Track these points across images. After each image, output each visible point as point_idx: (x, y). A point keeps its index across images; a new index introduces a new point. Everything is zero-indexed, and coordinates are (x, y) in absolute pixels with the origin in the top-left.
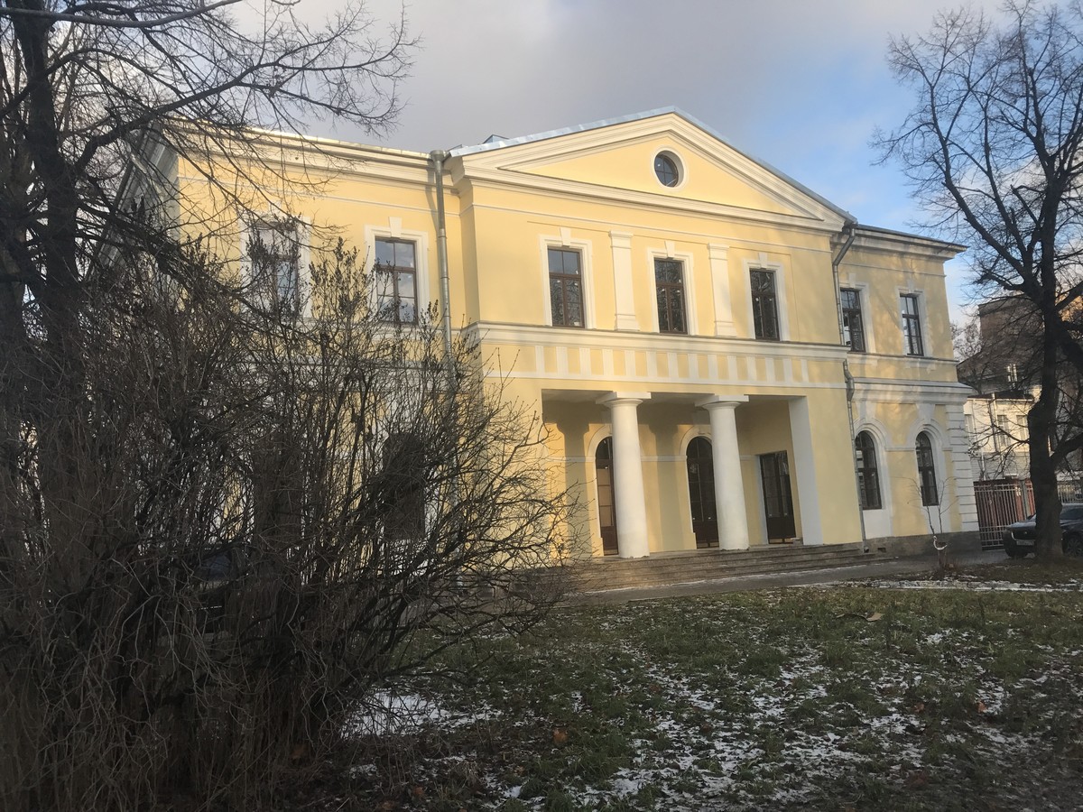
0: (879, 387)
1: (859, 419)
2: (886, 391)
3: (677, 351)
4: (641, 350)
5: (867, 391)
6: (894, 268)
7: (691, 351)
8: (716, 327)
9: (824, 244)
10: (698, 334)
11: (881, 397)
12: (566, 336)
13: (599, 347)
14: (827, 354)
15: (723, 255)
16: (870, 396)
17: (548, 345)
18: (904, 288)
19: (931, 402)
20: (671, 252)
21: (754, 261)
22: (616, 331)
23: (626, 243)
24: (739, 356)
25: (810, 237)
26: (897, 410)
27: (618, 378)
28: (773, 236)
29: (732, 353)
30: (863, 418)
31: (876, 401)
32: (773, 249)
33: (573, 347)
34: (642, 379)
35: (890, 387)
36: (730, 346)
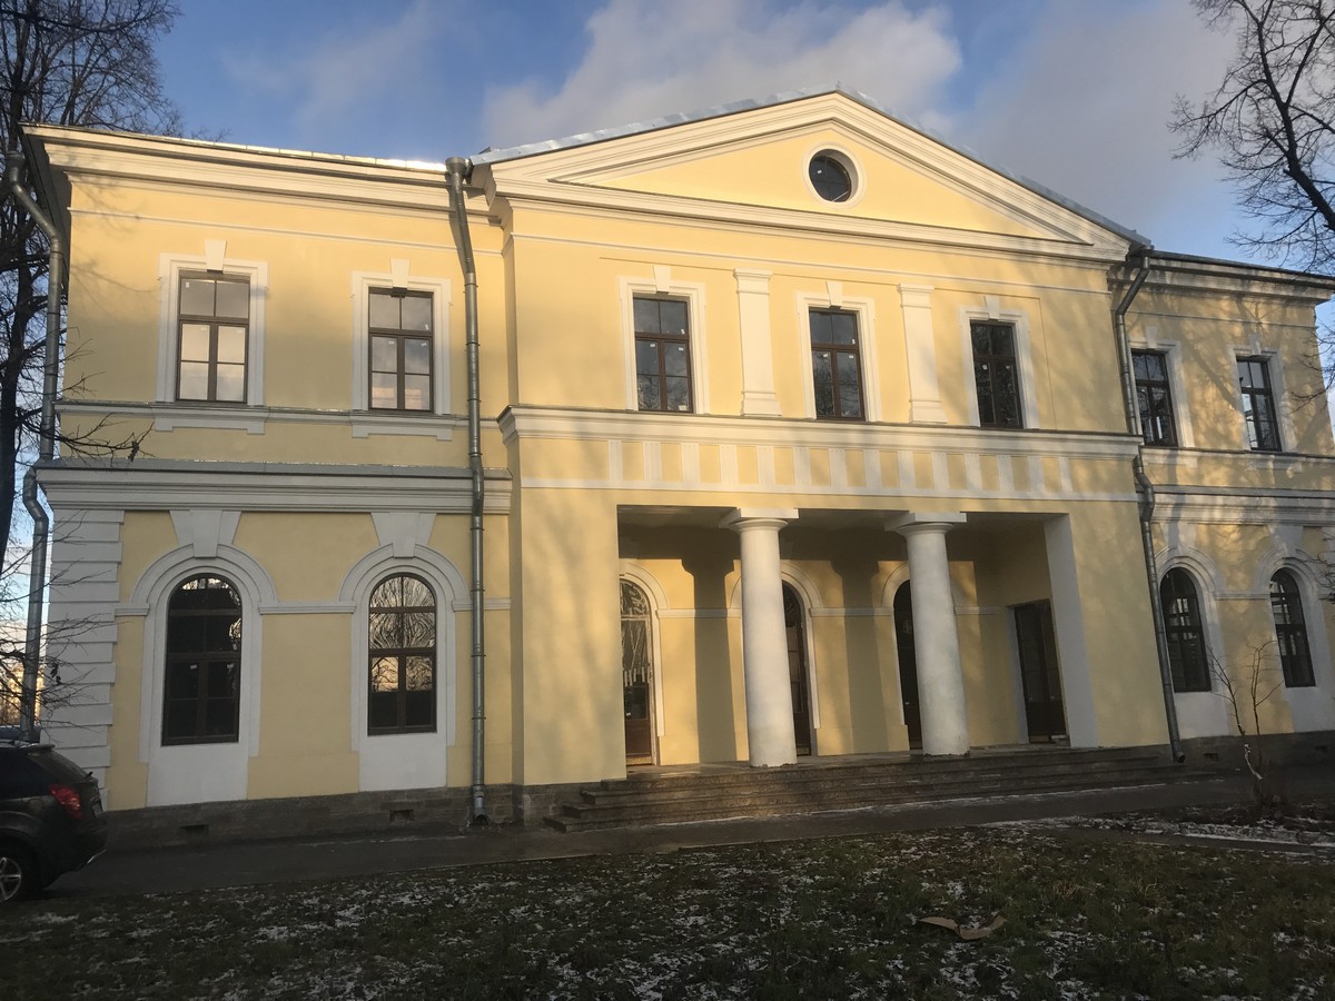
0: (1199, 499)
1: (1166, 549)
2: (1212, 506)
3: (844, 446)
4: (783, 445)
5: (1178, 506)
6: (1224, 317)
7: (868, 446)
8: (911, 410)
9: (1096, 282)
10: (880, 420)
11: (1205, 515)
12: (657, 424)
13: (712, 442)
14: (1104, 448)
15: (925, 300)
16: (1184, 514)
17: (629, 439)
18: (1244, 347)
19: (1296, 523)
20: (837, 297)
21: (976, 309)
22: (743, 417)
23: (763, 286)
24: (951, 453)
25: (1072, 270)
26: (1235, 536)
27: (746, 487)
28: (1008, 270)
29: (938, 449)
30: (1173, 549)
31: (1193, 521)
32: (1007, 290)
33: (669, 441)
34: (784, 489)
35: (1220, 500)
36: (933, 438)
